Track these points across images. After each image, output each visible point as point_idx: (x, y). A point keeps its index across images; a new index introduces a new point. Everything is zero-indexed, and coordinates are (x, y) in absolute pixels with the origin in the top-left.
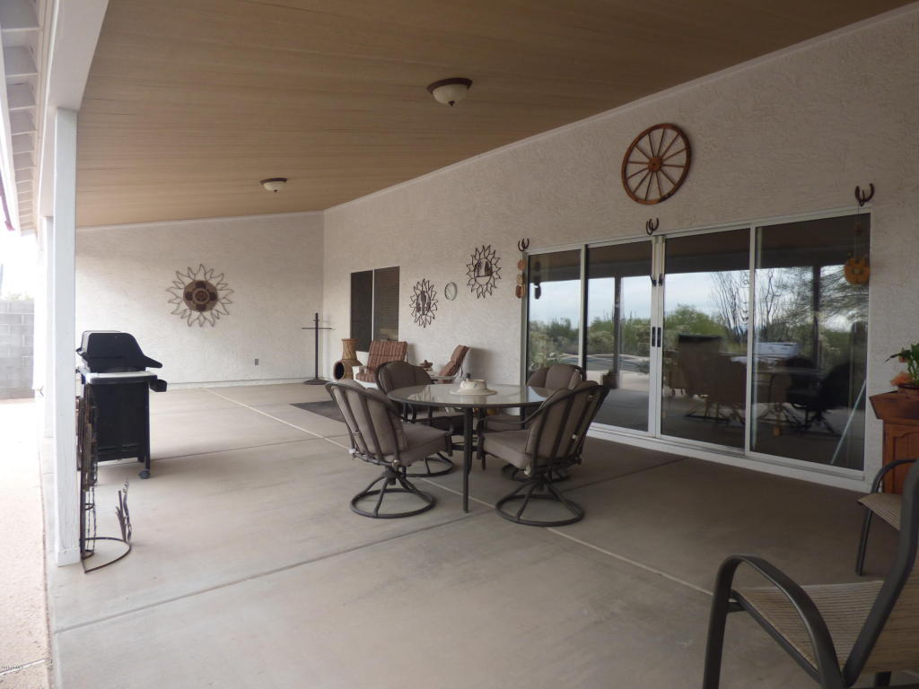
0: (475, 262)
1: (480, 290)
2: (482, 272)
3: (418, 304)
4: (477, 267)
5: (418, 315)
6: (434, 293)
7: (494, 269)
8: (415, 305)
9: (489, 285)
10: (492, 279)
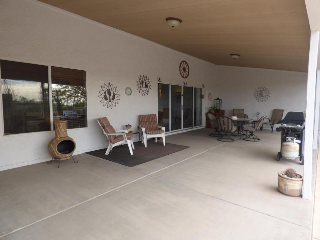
0: (140, 81)
1: (143, 92)
2: (144, 85)
3: (105, 96)
4: (142, 83)
5: (106, 102)
6: (117, 91)
7: (148, 85)
8: (103, 96)
9: (147, 91)
10: (148, 89)
